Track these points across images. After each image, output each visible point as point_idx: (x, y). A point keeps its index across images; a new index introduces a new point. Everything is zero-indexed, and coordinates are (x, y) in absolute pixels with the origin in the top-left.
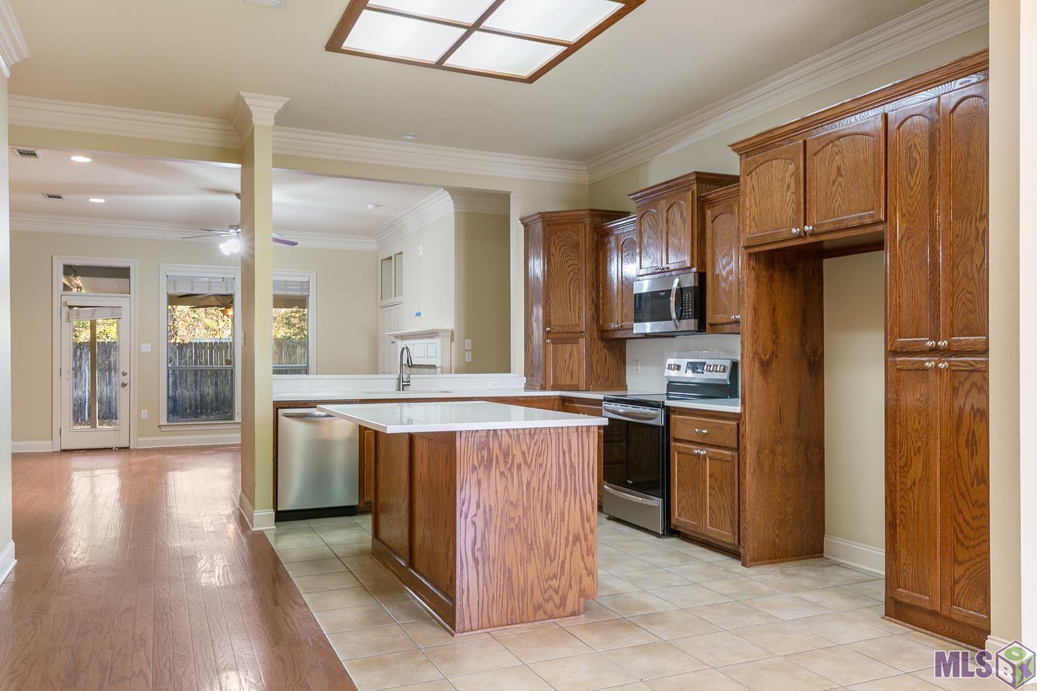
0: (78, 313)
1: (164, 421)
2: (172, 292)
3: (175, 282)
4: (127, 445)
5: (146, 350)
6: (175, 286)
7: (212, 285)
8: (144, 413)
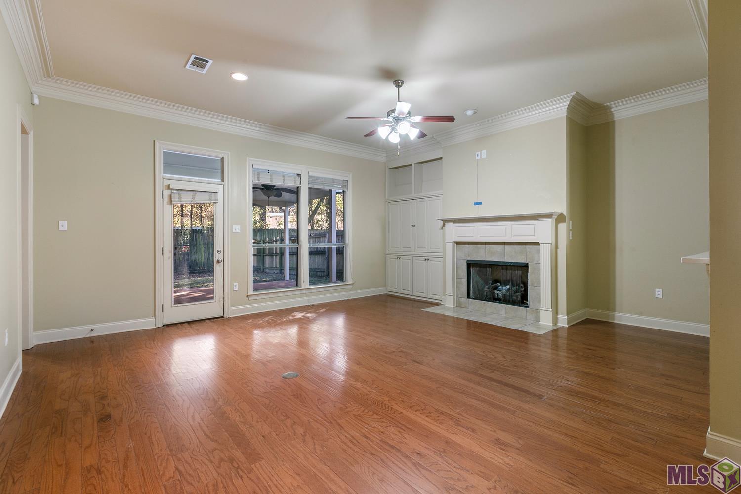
0: (180, 194)
1: (251, 292)
2: (257, 182)
3: (258, 174)
4: (221, 314)
5: (237, 231)
6: (258, 178)
7: (285, 178)
8: (236, 285)
